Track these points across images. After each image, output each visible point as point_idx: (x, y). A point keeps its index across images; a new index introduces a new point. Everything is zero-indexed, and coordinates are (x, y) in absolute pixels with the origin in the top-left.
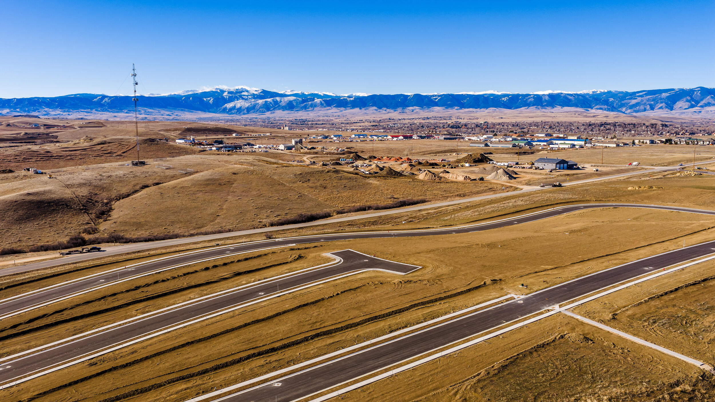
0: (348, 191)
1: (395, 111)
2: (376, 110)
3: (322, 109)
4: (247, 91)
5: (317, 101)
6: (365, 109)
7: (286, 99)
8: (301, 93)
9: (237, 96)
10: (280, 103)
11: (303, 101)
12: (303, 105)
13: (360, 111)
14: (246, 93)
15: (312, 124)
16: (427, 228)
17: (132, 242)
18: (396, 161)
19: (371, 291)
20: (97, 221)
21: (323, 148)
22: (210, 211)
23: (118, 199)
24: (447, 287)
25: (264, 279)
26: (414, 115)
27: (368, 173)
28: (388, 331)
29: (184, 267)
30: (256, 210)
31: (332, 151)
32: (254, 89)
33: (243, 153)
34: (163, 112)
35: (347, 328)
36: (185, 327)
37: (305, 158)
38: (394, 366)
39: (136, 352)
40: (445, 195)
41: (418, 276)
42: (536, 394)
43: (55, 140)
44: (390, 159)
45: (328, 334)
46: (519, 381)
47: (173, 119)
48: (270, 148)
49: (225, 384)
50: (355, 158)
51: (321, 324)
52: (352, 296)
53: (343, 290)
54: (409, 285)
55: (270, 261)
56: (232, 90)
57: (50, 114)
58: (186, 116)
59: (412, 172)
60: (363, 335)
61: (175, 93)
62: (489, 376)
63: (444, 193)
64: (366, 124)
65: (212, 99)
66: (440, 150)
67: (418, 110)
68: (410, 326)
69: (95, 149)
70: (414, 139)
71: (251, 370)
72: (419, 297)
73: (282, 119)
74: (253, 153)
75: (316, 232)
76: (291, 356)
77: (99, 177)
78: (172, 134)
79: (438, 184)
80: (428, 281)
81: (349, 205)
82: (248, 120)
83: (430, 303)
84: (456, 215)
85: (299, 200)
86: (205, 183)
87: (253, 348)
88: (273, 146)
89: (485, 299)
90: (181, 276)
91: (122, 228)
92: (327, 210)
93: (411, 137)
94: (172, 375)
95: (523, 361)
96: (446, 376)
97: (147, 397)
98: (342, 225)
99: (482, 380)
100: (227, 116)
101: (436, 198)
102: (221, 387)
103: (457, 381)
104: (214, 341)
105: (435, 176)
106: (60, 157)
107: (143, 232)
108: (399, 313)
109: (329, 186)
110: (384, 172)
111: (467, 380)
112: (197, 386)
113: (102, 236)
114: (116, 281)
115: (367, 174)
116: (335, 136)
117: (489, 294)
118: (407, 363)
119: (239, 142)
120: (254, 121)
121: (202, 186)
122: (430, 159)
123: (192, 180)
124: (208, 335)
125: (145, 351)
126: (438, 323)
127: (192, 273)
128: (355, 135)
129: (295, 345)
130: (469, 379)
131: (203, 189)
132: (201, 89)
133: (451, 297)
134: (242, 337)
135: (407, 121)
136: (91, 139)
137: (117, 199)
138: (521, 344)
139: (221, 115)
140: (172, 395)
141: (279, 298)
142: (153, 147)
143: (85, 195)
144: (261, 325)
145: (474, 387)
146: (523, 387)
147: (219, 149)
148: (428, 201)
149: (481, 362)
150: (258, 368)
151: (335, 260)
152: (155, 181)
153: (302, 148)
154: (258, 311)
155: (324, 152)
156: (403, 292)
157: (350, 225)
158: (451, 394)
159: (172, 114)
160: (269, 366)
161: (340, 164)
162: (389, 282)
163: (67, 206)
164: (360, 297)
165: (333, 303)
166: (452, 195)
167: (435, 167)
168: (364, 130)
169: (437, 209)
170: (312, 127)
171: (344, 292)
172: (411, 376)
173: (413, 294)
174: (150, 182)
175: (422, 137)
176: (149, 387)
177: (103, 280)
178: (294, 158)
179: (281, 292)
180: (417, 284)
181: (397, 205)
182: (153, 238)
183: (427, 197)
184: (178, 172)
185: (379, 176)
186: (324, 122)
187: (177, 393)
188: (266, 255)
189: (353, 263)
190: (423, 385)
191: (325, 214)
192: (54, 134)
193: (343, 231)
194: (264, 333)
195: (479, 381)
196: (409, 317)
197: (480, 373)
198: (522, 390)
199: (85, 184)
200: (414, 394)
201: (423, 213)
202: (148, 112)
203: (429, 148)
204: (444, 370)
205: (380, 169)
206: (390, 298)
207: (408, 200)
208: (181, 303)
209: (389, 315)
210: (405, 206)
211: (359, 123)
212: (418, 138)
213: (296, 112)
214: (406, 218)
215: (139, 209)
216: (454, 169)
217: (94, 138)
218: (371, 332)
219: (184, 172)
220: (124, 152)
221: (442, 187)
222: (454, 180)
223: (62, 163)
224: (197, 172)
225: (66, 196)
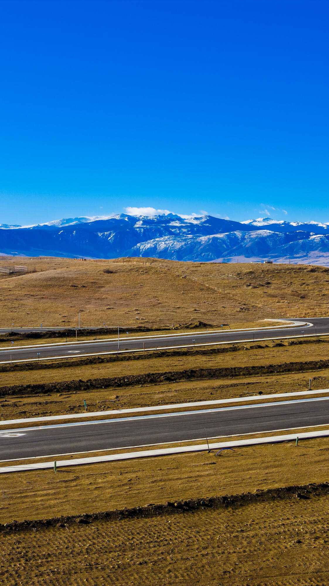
3: (325, 254)
4: (180, 219)
5: (315, 238)
7: (254, 234)
8: (284, 223)
9: (159, 229)
10: (242, 241)
11: (288, 238)
12: (286, 246)
14: (177, 224)
56: (151, 218)
61: (47, 224)
65: (113, 235)
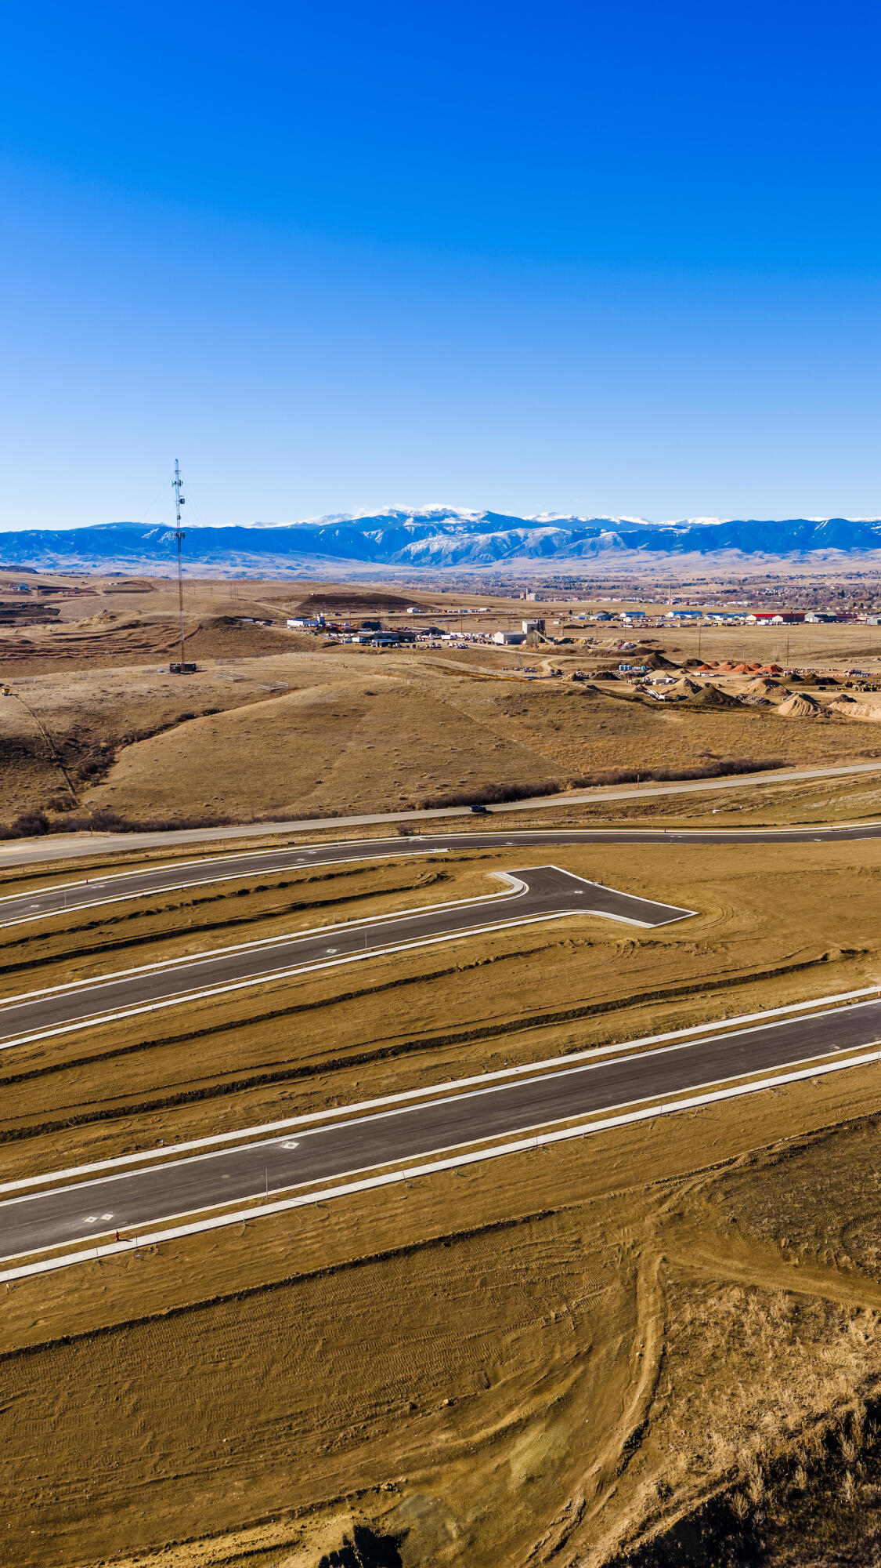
0: (608, 738)
1: (783, 558)
2: (739, 556)
3: (617, 554)
5: (607, 535)
6: (715, 554)
7: (538, 532)
8: (572, 519)
9: (432, 527)
10: (524, 540)
11: (576, 537)
12: (574, 545)
13: (702, 558)
14: (451, 521)
15: (590, 588)
16: (759, 826)
17: (134, 831)
18: (745, 673)
19: (561, 960)
20: (80, 786)
21: (590, 641)
22: (304, 772)
23: (130, 740)
24: (735, 961)
25: (349, 920)
26: (827, 568)
27: (663, 697)
28: (563, 1051)
29: (200, 887)
30: (400, 773)
31: (608, 648)
32: (468, 512)
33: (415, 650)
34: (280, 560)
35: (478, 1037)
36: (154, 1011)
37: (544, 664)
38: (548, 1127)
39: (42, 1054)
40: (832, 753)
41: (680, 932)
42: (851, 1218)
43: (54, 618)
44: (733, 667)
45: (433, 1047)
46: (822, 1184)
47: (298, 576)
48: (475, 641)
49: (186, 1135)
50: (654, 664)
51: (426, 1025)
52: (515, 969)
53: (499, 954)
54: (648, 952)
55: (376, 882)
56: (423, 514)
57: (58, 564)
58: (325, 570)
59: (767, 697)
60: (506, 1054)
61: (306, 521)
62: (755, 1167)
63: (832, 747)
64: (714, 587)
65: (380, 534)
66: (859, 650)
67: (837, 557)
68: (617, 1043)
69: (117, 637)
70: (807, 622)
71: (248, 1109)
72: (662, 979)
73: (526, 575)
74: (434, 650)
75: (511, 825)
76: (340, 1086)
77: (99, 696)
78: (282, 609)
79: (820, 726)
80: (697, 946)
81: (604, 769)
82: (454, 579)
83: (682, 994)
84: (841, 799)
85: (496, 753)
86: (307, 712)
87: (266, 1065)
88: (483, 636)
89: (813, 993)
90: (188, 905)
91: (124, 802)
92: (552, 778)
93: (800, 618)
94: (90, 1106)
95: (847, 1141)
96: (655, 1159)
97: (27, 1148)
98: (574, 812)
99: (735, 1174)
100: (411, 571)
101: (809, 759)
102: (178, 1139)
103: (678, 1171)
104: (197, 1045)
105: (815, 709)
106: (47, 653)
107: (163, 811)
108: (603, 1011)
109: (568, 724)
110: (700, 697)
111: (699, 1172)
112: (132, 1133)
113: (82, 816)
114: (60, 910)
115: (662, 700)
116: (629, 615)
117: (825, 983)
118: (580, 1123)
119: (414, 626)
120: (466, 581)
121: (299, 719)
122: (824, 669)
123: (281, 705)
124: (193, 1030)
125: (61, 1053)
126: (683, 1040)
127: (211, 900)
128: (675, 613)
129: (355, 1065)
130: (703, 1171)
131: (301, 725)
132: (358, 512)
133: (734, 984)
134: (255, 1040)
135: (806, 582)
136: (112, 617)
137: (127, 741)
138: (857, 1102)
139: (398, 567)
140: (75, 1148)
141: (364, 962)
142: (232, 635)
143: (64, 731)
144: (303, 1017)
145: (709, 1192)
146: (827, 1199)
147: (365, 641)
148: (789, 765)
149: (748, 1135)
150: (263, 1107)
151: (511, 887)
152: (209, 707)
153: (542, 641)
154: (310, 987)
155: (590, 651)
156: (631, 967)
157: (591, 812)
158: (651, 1200)
159: (298, 565)
160: (285, 1106)
161: (615, 678)
162: (607, 943)
163: (26, 752)
164: (533, 970)
165: (470, 980)
166: (847, 752)
167: (828, 687)
168: (702, 601)
169: (803, 783)
170: (589, 594)
171: (503, 957)
172: (577, 1153)
173: (651, 972)
174: (197, 708)
175: (826, 619)
176: (36, 1128)
177: (37, 906)
178: (521, 662)
179: (373, 951)
180: (669, 950)
181: (714, 772)
182: (177, 823)
183: (787, 756)
184: (256, 688)
185: (686, 707)
186: (617, 584)
187: (86, 1144)
188: (373, 869)
189: (548, 896)
190: (596, 1174)
191: (547, 786)
192: (53, 606)
193: (570, 825)
194: (304, 1034)
195: (727, 1176)
196: (622, 1022)
197: (736, 1160)
198: (821, 1207)
199: (68, 709)
200: (569, 1193)
201: (767, 791)
202: (250, 561)
203: (833, 644)
204: (655, 1145)
205: (693, 690)
206: (596, 977)
207: (741, 760)
208: (166, 960)
209: (579, 1016)
210: (732, 774)
211: (694, 585)
212: (817, 619)
213: (558, 561)
214: (723, 802)
215: (165, 762)
216: (871, 693)
217: (120, 614)
218: (526, 1049)
219: (269, 689)
220: (172, 646)
221: (829, 733)
222: (863, 718)
223: (50, 665)
224: (296, 689)
225: (27, 732)
